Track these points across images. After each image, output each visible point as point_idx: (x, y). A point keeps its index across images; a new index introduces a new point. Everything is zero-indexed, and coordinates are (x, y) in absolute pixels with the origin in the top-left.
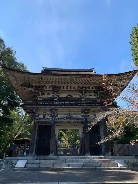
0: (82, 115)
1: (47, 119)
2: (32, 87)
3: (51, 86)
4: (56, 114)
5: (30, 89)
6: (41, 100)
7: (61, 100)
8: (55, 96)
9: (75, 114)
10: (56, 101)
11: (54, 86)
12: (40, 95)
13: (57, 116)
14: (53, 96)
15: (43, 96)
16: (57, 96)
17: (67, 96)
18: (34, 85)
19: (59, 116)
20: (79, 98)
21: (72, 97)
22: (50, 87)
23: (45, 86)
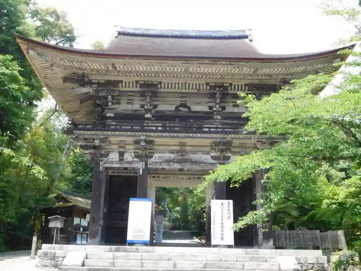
0: (213, 154)
1: (128, 162)
2: (90, 83)
3: (137, 82)
4: (150, 153)
5: (85, 90)
6: (112, 115)
7: (161, 117)
8: (146, 107)
9: (195, 152)
10: (148, 119)
11: (145, 81)
12: (110, 104)
13: (151, 157)
14: (142, 106)
15: (117, 106)
16: (152, 108)
17: (177, 108)
18: (95, 78)
19: (156, 155)
20: (207, 113)
21: (189, 108)
22: (135, 83)
23: (121, 82)
